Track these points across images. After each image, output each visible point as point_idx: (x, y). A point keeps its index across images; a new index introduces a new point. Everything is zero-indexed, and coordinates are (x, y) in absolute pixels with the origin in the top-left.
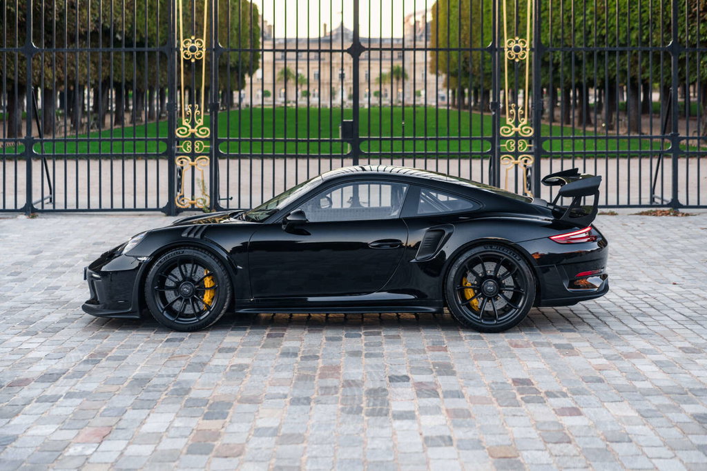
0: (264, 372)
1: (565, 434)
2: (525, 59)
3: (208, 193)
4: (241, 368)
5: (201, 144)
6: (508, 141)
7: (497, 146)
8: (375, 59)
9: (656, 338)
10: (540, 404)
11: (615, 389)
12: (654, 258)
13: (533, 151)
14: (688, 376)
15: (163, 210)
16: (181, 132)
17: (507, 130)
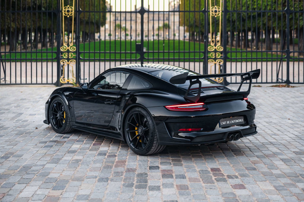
0: (88, 163)
1: (237, 200)
2: (219, 16)
3: (75, 76)
4: (77, 161)
5: (72, 54)
6: (211, 53)
7: (206, 55)
8: (156, 20)
9: (282, 147)
10: (224, 182)
11: (262, 174)
12: (279, 107)
13: (223, 57)
14: (299, 167)
15: (55, 84)
16: (63, 49)
17: (211, 48)
